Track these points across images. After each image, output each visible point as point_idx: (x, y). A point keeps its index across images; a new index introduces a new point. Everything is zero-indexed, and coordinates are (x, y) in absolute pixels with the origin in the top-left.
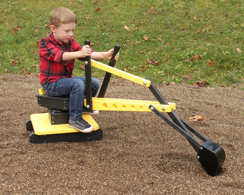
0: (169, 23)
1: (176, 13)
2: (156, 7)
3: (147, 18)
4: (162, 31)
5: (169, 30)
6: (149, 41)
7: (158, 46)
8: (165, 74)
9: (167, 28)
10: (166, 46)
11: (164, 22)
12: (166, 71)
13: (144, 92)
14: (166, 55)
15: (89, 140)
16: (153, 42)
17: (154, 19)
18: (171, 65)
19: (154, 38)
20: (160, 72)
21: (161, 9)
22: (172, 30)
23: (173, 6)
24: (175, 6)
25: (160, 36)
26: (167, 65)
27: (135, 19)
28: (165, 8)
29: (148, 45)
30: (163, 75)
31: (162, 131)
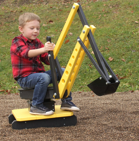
0: (130, 46)
1: (136, 39)
2: (118, 36)
3: (111, 44)
4: (124, 54)
5: (130, 52)
6: (114, 62)
7: (122, 65)
8: (130, 85)
9: (129, 51)
10: (129, 64)
11: (125, 46)
12: (130, 83)
13: (112, 98)
14: (129, 70)
15: (65, 126)
16: (117, 62)
17: (117, 44)
18: (134, 78)
19: (118, 59)
20: (125, 84)
21: (122, 37)
22: (133, 52)
23: (132, 33)
24: (134, 34)
25: (123, 57)
26: (130, 79)
27: (100, 46)
28: (126, 35)
29: (114, 65)
30: (128, 86)
31: (129, 117)
